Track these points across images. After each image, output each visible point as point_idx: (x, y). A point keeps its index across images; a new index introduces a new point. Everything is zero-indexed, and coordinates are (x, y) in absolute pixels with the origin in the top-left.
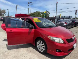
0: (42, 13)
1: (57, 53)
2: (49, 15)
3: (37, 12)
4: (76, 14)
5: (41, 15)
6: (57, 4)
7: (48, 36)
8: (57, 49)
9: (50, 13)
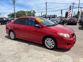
0: (27, 12)
1: (66, 46)
2: (35, 14)
3: (22, 11)
4: (61, 13)
5: (27, 14)
6: (46, 4)
7: (58, 33)
8: (66, 43)
9: (35, 13)
